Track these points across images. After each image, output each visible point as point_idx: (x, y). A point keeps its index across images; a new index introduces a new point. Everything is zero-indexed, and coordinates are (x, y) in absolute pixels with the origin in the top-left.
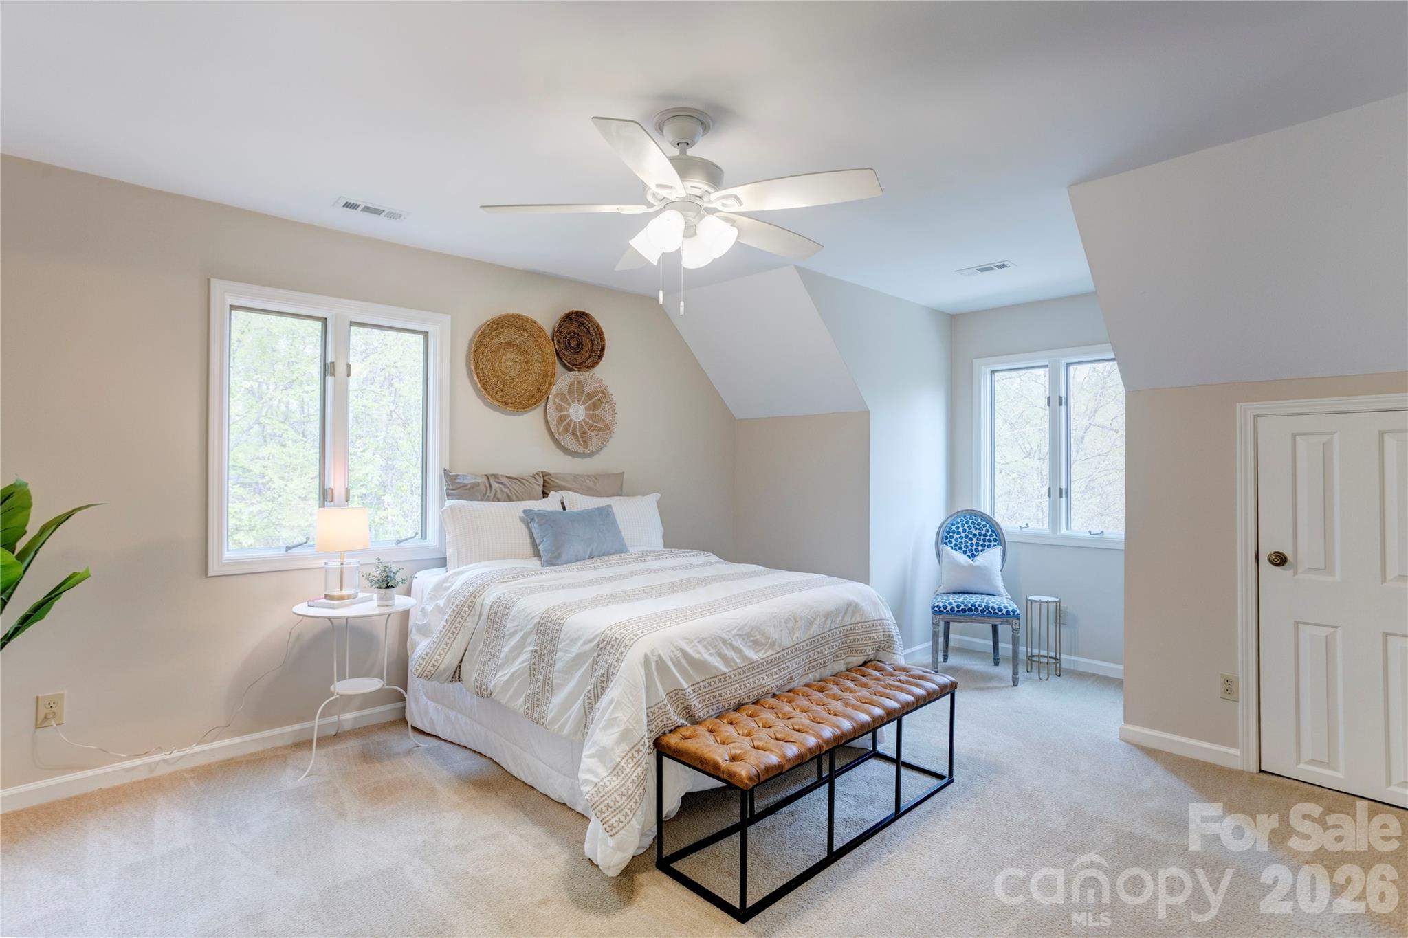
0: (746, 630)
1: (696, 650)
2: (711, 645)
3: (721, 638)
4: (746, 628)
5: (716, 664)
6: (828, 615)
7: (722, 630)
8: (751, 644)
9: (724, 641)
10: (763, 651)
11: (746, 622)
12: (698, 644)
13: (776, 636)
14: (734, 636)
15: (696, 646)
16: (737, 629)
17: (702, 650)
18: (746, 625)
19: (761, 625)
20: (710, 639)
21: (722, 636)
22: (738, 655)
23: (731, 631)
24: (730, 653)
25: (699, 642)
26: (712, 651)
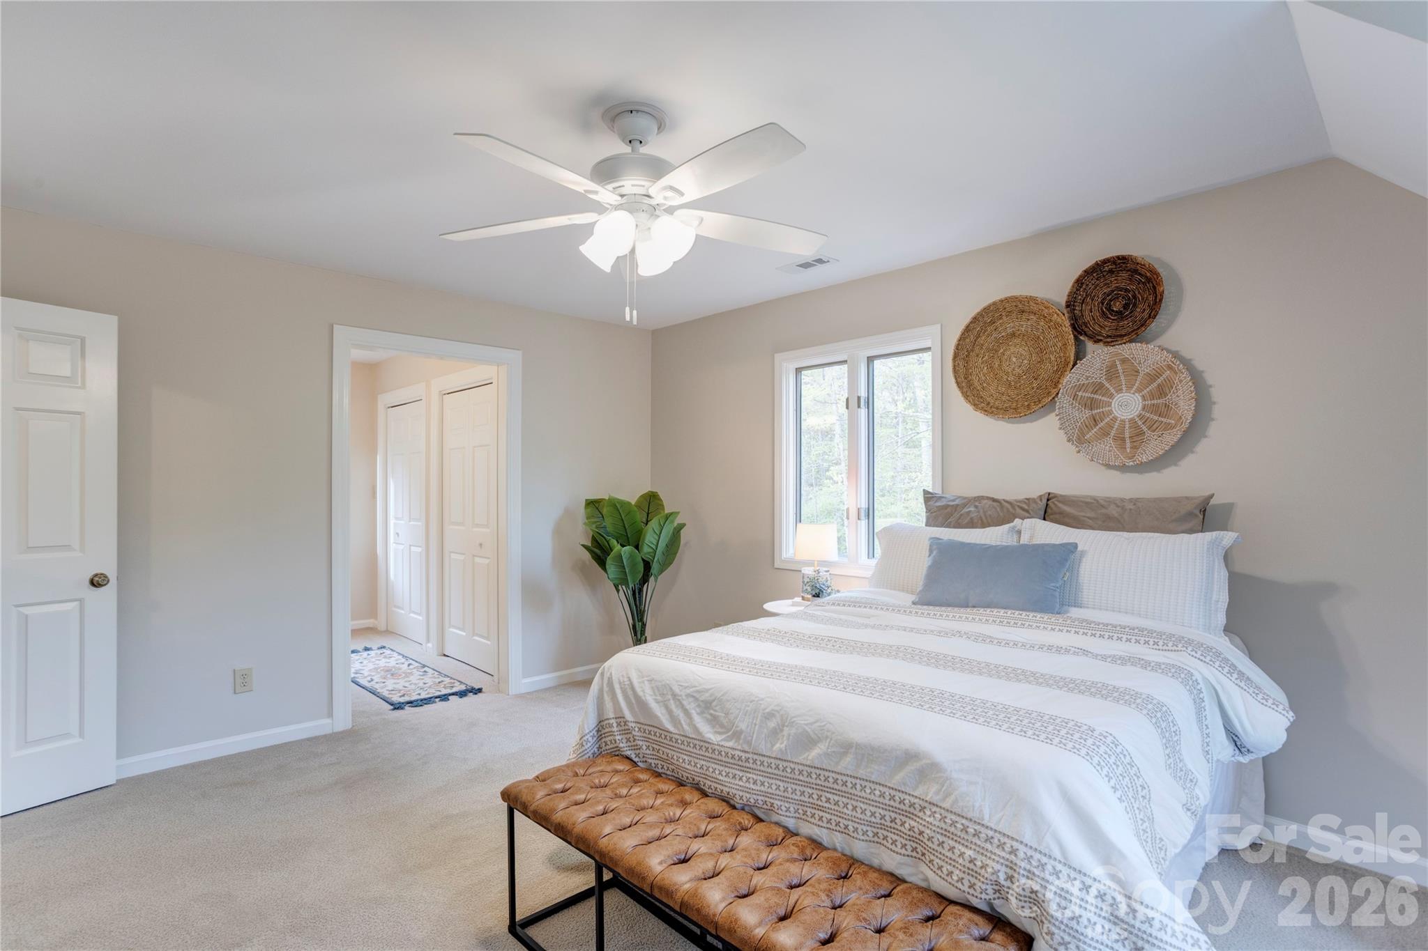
0: (705, 696)
1: (642, 687)
2: (659, 690)
3: (671, 689)
4: (707, 695)
5: (659, 715)
6: (847, 747)
7: (677, 681)
8: (709, 717)
9: (674, 695)
10: (724, 736)
11: (709, 687)
12: (646, 682)
13: (743, 726)
14: (688, 696)
15: (643, 682)
16: (694, 689)
17: (648, 691)
18: (707, 690)
19: (728, 701)
20: (660, 684)
21: (673, 688)
22: (688, 721)
23: (686, 687)
24: (678, 712)
25: (648, 681)
26: (659, 698)
